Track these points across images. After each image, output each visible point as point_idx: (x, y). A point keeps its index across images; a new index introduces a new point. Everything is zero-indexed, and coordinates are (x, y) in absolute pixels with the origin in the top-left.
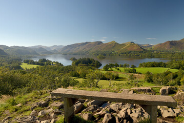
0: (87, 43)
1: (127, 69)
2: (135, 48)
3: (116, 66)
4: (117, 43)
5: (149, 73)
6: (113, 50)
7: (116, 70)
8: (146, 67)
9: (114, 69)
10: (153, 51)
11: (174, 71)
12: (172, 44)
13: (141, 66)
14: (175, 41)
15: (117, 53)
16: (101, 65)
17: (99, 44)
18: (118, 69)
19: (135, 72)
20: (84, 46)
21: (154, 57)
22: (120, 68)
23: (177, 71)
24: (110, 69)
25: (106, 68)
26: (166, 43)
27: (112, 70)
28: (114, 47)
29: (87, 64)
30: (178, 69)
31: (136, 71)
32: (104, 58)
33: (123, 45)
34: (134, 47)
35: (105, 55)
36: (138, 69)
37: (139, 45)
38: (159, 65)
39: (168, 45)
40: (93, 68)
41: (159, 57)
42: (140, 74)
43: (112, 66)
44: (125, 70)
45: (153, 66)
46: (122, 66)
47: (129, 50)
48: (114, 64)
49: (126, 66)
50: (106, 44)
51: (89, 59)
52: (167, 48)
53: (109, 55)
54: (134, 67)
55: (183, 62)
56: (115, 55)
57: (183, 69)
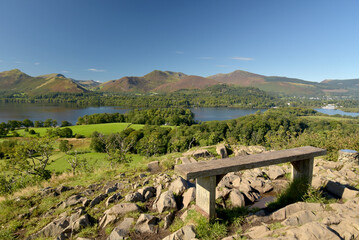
1: (54, 129)
2: (66, 87)
3: (27, 126)
4: (25, 75)
5: (96, 135)
6: (15, 89)
7: (28, 135)
8: (91, 123)
9: (21, 132)
10: (102, 94)
11: (138, 127)
12: (132, 81)
13: (82, 122)
14: (136, 78)
15: (27, 97)
18: (33, 132)
19: (69, 134)
21: (103, 105)
22: (37, 130)
23: (142, 127)
24: (11, 133)
25: (1, 133)
26: (121, 81)
27: (18, 135)
28: (17, 82)
30: (143, 123)
31: (71, 132)
33: (40, 79)
34: (64, 84)
36: (76, 129)
37: (74, 82)
38: (113, 119)
39: (126, 83)
41: (112, 105)
42: (81, 137)
43: (16, 125)
44: (50, 133)
45: (104, 122)
46: (40, 125)
47: (54, 90)
48: (22, 121)
49: (50, 124)
52: (125, 89)
53: (7, 101)
54: (67, 124)
55: (149, 112)
56: (22, 101)
57: (150, 123)
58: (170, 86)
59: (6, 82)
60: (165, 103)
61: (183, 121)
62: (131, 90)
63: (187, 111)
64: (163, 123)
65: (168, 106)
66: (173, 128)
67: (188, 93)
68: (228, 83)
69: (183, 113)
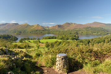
0: (6, 24)
1: (35, 40)
2: (40, 28)
3: (28, 39)
4: (29, 25)
5: (47, 42)
6: (26, 29)
7: (28, 42)
8: (46, 39)
10: (50, 30)
11: (60, 41)
12: (59, 26)
13: (43, 38)
15: (29, 31)
16: (17, 39)
17: (16, 25)
18: (29, 41)
20: (4, 26)
21: (50, 33)
22: (30, 41)
23: (61, 40)
25: (21, 41)
26: (56, 26)
27: (25, 42)
28: (26, 27)
29: (7, 38)
30: (62, 39)
32: (20, 34)
33: (33, 26)
34: (39, 27)
35: (20, 32)
36: (41, 41)
37: (42, 26)
38: (53, 38)
39: (57, 27)
40: (11, 41)
41: (53, 34)
42: (43, 43)
43: (25, 39)
44: (34, 42)
45: (50, 39)
46: (32, 39)
47: (36, 29)
48: (27, 38)
49: (34, 39)
50: (21, 25)
51: (8, 35)
52: (57, 29)
53: (24, 32)
54: (39, 39)
55: (64, 36)
56: (28, 32)
57: (64, 39)
58: (71, 28)
59: (23, 27)
60: (69, 33)
61: (75, 39)
62: (59, 29)
63: (77, 36)
64: (68, 39)
65: (70, 34)
66: (71, 41)
67: (77, 30)
68: (91, 26)
69: (75, 36)
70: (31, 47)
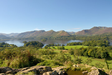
0: (35, 31)
3: (53, 46)
4: (54, 31)
5: (72, 49)
8: (71, 45)
10: (76, 36)
12: (86, 31)
13: (68, 45)
16: (43, 45)
17: (43, 32)
18: (54, 48)
19: (64, 49)
20: (33, 33)
21: (76, 39)
22: (55, 47)
27: (50, 48)
28: (52, 34)
29: (34, 45)
30: (88, 46)
32: (46, 41)
34: (64, 33)
35: (46, 39)
36: (65, 47)
37: (67, 32)
38: (78, 44)
39: (84, 32)
40: (38, 47)
42: (67, 50)
43: (50, 45)
44: (58, 48)
45: (75, 45)
46: (56, 46)
47: (62, 35)
49: (59, 45)
50: (47, 32)
51: (35, 42)
52: (83, 34)
53: (49, 39)
54: (63, 46)
55: (91, 42)
56: (53, 39)
57: (90, 46)
58: (100, 32)
59: (49, 33)
60: (98, 38)
62: (86, 34)
63: (107, 41)
64: (96, 46)
67: (108, 34)
69: (105, 42)
70: (55, 53)
